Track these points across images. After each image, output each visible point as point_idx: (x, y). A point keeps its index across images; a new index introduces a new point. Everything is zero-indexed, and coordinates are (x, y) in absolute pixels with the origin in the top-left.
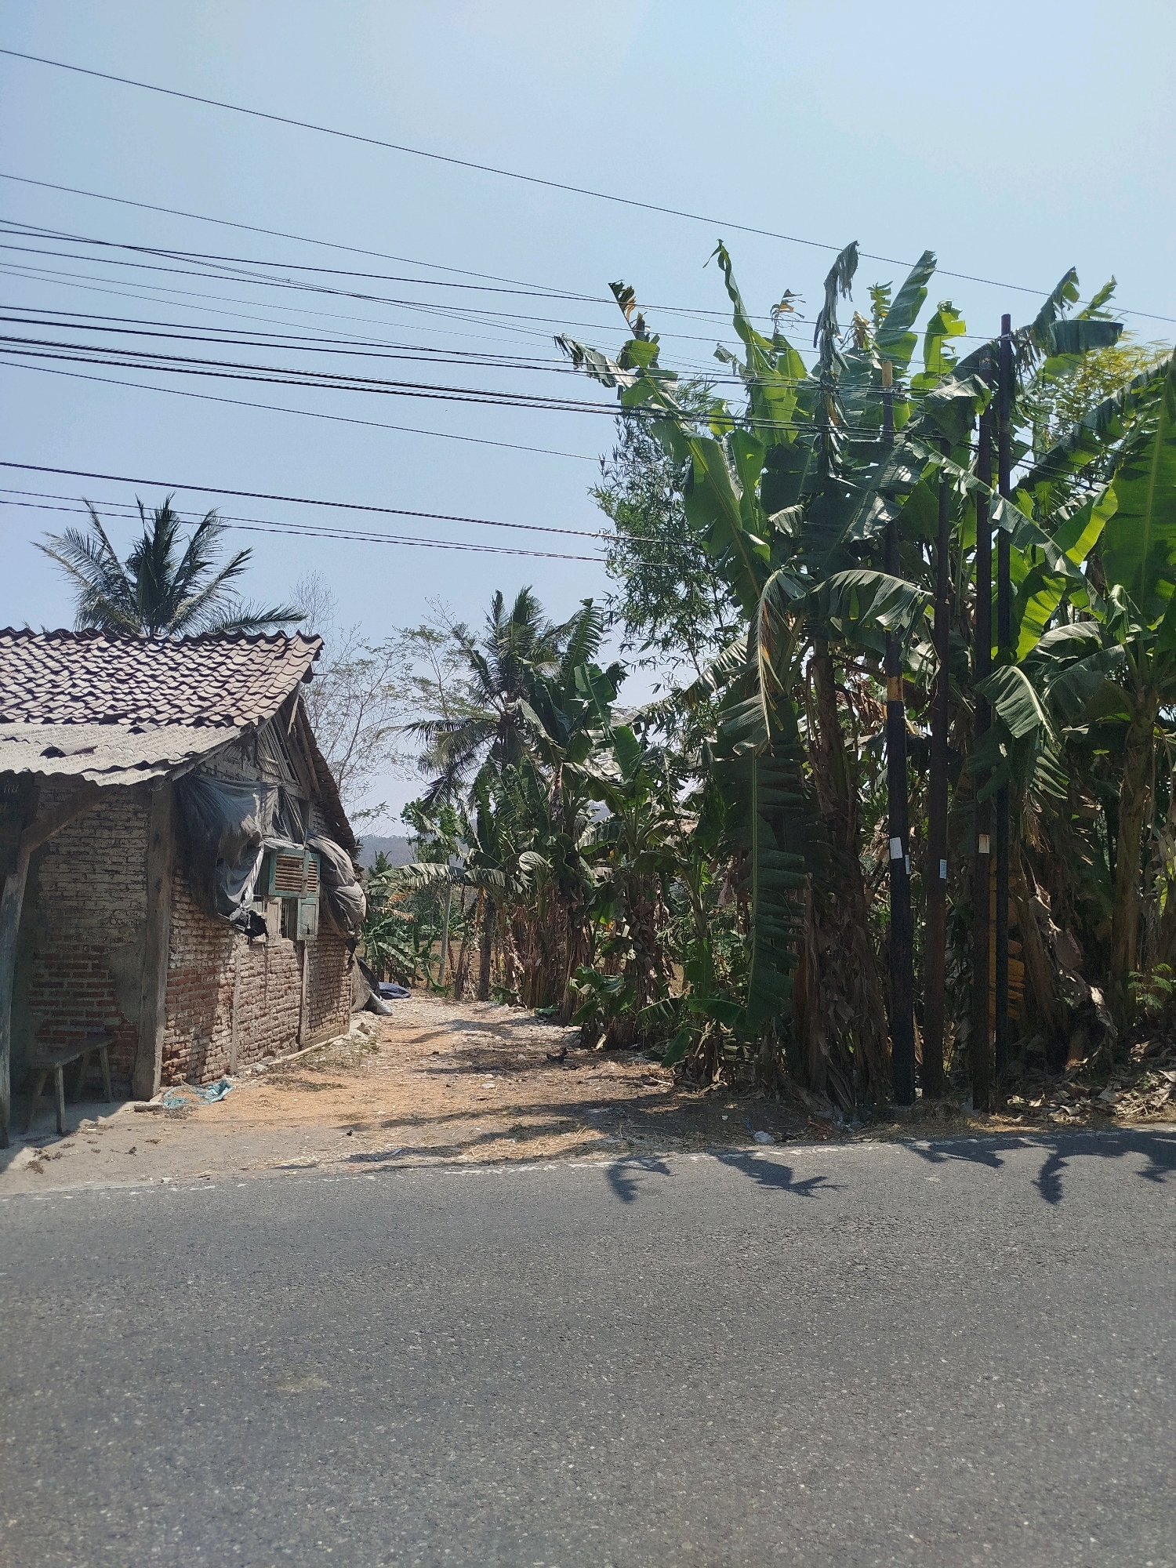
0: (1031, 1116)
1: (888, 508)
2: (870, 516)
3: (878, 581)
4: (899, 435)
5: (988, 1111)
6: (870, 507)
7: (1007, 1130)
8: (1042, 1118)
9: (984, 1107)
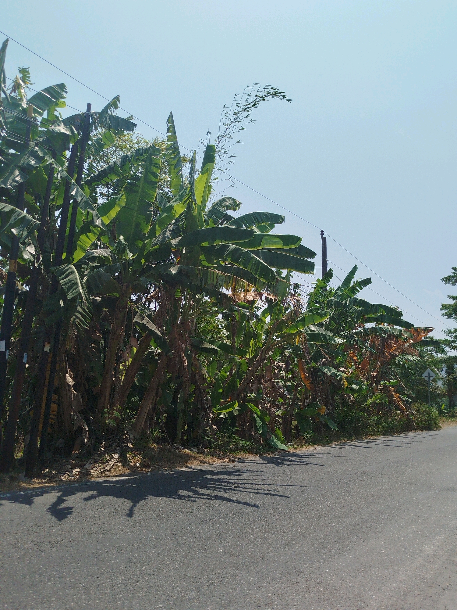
0: (52, 478)
1: (21, 175)
2: (12, 177)
3: (12, 211)
4: (32, 142)
5: (32, 477)
6: (12, 173)
7: (39, 486)
8: (57, 479)
9: (30, 476)
